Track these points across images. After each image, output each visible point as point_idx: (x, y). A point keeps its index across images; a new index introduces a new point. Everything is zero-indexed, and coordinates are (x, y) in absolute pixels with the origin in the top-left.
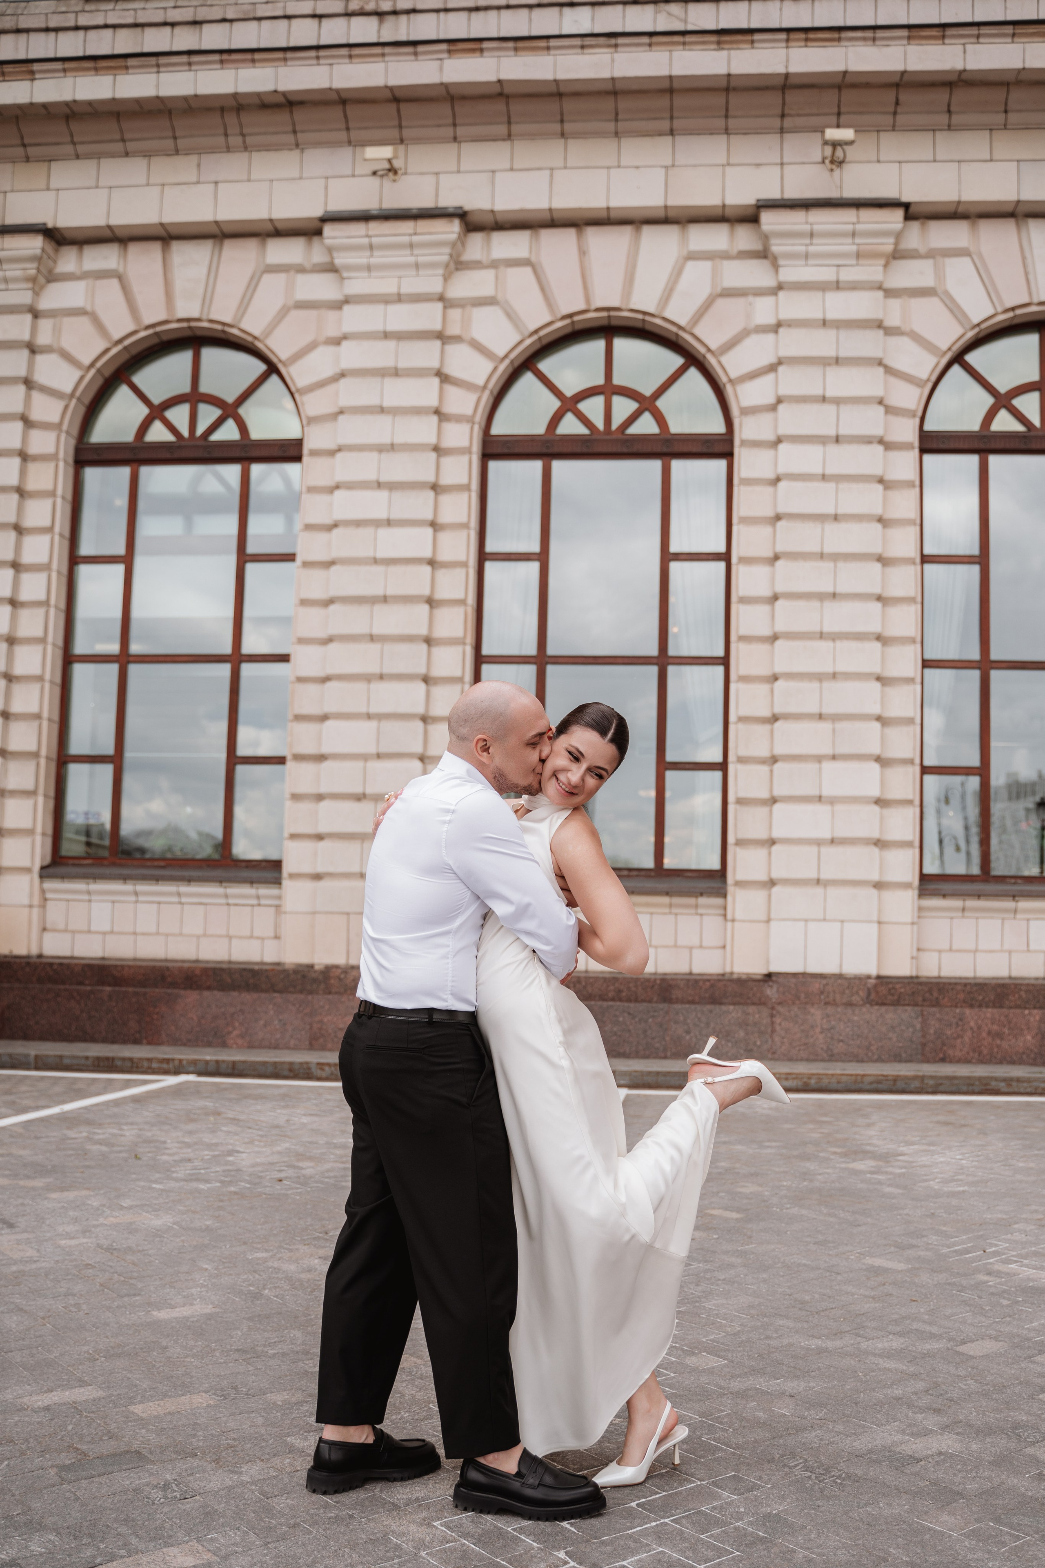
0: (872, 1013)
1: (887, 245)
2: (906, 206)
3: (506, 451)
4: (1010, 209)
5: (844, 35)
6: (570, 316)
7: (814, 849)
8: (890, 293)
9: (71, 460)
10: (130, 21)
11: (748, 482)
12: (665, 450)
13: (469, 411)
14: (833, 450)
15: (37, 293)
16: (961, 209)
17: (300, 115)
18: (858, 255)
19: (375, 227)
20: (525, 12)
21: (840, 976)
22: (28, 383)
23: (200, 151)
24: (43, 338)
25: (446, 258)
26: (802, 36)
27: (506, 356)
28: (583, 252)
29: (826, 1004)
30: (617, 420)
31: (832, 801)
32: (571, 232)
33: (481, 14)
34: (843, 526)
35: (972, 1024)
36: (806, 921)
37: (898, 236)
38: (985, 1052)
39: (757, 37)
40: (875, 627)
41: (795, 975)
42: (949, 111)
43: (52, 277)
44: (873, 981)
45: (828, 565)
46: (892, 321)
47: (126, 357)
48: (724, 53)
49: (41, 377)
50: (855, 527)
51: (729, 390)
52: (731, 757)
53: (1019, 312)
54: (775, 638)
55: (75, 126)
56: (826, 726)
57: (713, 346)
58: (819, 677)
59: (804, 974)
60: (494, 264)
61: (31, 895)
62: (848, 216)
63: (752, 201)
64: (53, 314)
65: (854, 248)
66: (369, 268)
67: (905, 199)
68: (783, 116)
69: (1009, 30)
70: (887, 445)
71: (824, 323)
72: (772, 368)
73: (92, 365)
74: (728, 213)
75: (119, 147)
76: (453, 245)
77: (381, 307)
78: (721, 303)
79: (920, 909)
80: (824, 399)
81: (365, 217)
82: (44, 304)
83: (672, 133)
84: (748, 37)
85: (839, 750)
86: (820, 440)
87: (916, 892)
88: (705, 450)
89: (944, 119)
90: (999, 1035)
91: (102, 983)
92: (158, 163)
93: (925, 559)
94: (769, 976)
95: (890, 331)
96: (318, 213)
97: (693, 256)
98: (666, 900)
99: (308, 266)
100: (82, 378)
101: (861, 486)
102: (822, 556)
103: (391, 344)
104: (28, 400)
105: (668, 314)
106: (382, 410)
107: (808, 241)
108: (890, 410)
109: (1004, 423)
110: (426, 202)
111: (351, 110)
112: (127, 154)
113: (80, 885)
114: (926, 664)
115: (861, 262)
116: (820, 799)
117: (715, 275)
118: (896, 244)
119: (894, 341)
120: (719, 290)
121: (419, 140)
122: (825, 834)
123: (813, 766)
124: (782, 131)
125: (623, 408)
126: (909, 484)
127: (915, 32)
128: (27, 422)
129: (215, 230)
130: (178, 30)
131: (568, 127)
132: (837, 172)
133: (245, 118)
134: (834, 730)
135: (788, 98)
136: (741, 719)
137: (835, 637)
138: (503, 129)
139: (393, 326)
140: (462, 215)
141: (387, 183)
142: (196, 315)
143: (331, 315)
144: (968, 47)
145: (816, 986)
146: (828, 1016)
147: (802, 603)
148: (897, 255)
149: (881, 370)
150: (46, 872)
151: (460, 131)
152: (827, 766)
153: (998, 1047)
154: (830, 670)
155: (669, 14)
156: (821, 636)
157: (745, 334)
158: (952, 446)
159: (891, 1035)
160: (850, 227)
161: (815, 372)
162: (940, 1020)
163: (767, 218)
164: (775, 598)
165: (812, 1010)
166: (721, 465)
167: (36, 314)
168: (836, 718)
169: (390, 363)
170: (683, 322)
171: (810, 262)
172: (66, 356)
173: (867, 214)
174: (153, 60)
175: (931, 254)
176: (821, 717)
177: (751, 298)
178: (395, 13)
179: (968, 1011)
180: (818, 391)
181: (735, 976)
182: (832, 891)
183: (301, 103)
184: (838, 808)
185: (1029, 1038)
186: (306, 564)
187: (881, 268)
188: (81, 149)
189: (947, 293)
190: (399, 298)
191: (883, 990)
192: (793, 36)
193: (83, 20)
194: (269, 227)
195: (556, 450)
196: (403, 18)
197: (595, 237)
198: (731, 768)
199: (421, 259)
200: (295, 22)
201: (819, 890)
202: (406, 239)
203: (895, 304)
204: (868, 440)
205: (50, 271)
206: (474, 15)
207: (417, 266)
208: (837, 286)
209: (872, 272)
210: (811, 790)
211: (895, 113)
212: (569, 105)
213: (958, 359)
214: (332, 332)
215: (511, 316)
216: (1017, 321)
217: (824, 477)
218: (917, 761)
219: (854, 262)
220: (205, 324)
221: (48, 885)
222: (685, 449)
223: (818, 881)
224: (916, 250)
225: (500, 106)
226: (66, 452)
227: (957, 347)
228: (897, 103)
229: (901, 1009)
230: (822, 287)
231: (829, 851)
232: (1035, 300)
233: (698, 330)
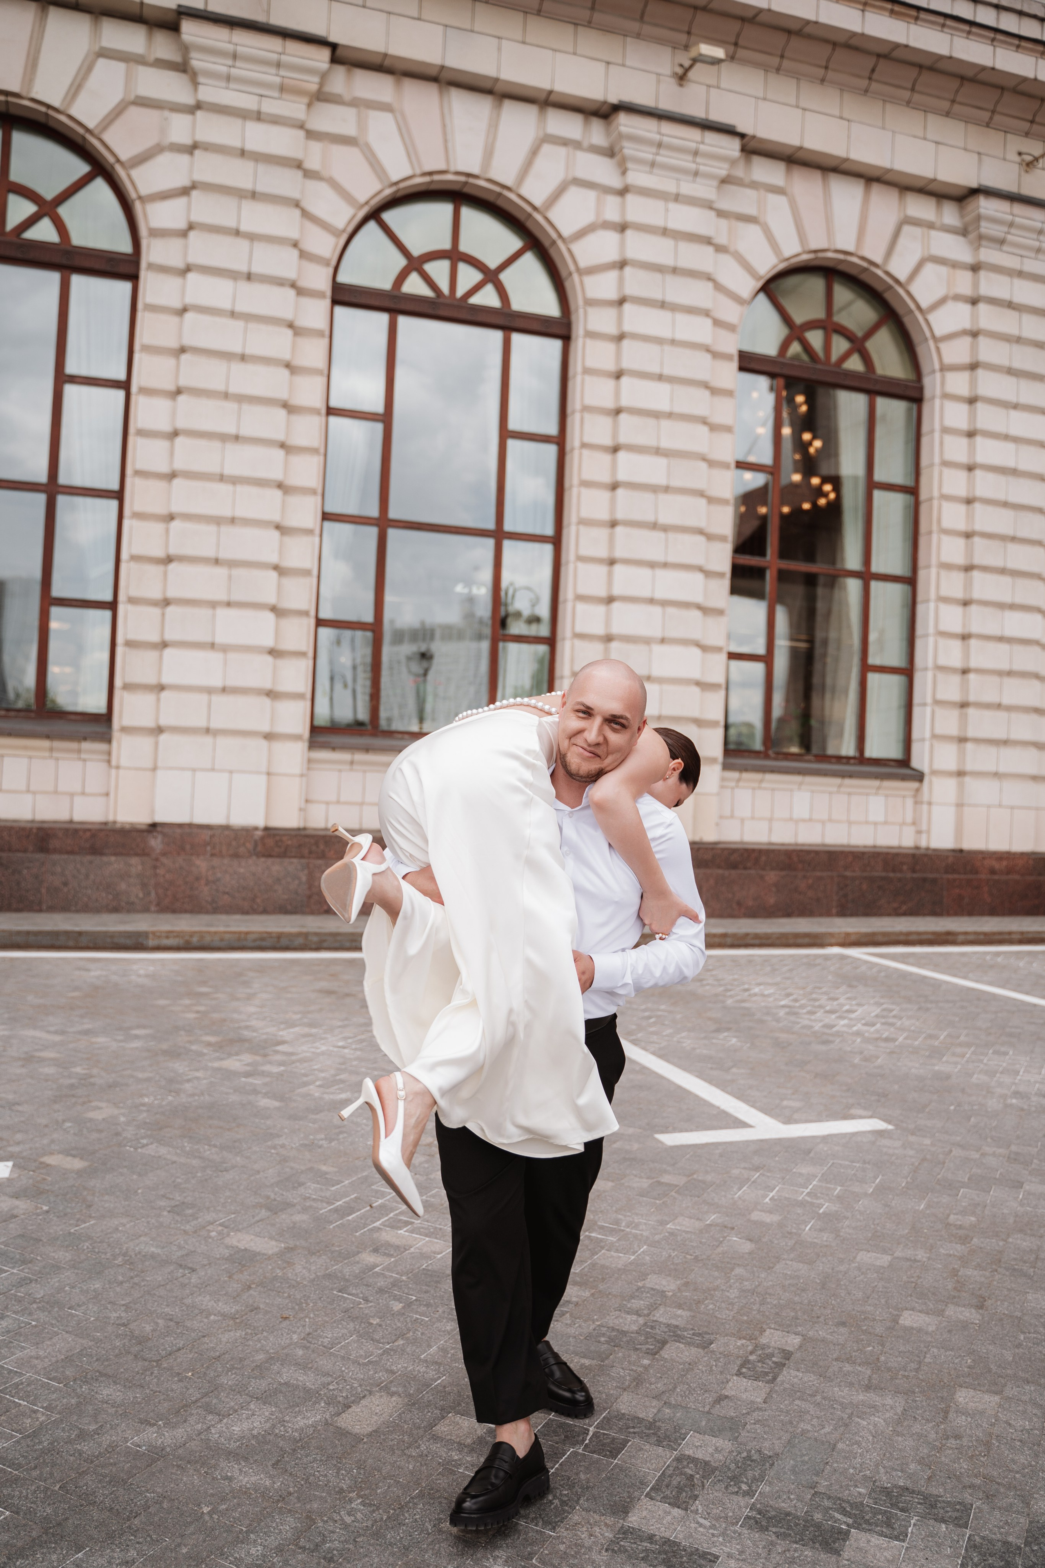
0: (258, 865)
1: (312, 83)
2: (334, 47)
4: (434, 72)
7: (204, 697)
8: (312, 135)
11: (153, 308)
12: (64, 261)
14: (244, 286)
16: (387, 63)
18: (282, 89)
21: (227, 828)
29: (212, 855)
31: (225, 649)
34: (250, 367)
36: (194, 770)
37: (324, 77)
40: (277, 474)
41: (180, 826)
44: (259, 833)
45: (232, 406)
46: (313, 163)
51: (138, 207)
52: (122, 597)
53: (436, 178)
54: (173, 475)
56: (222, 571)
57: (124, 156)
58: (218, 521)
59: (190, 825)
62: (274, 44)
63: (173, 6)
65: (278, 80)
67: (333, 39)
70: (301, 292)
71: (243, 153)
72: (185, 192)
74: (146, 13)
78: (133, 111)
79: (310, 761)
80: (237, 233)
85: (235, 597)
86: (232, 275)
87: (306, 744)
88: (108, 268)
93: (331, 411)
94: (154, 826)
95: (309, 174)
97: (105, 53)
98: (46, 743)
101: (271, 328)
102: (226, 396)
105: (74, 112)
107: (230, 62)
108: (304, 255)
109: (414, 286)
114: (326, 517)
115: (284, 96)
116: (212, 646)
117: (130, 79)
118: (321, 84)
119: (312, 185)
120: (132, 97)
122: (218, 683)
123: (205, 612)
125: (19, 208)
126: (319, 333)
134: (230, 577)
136: (134, 558)
137: (235, 481)
145: (202, 837)
146: (213, 868)
147: (203, 443)
148: (320, 97)
149: (297, 213)
152: (221, 612)
154: (229, 514)
156: (222, 478)
157: (160, 149)
158: (363, 301)
159: (276, 887)
160: (275, 56)
161: (231, 203)
163: (190, 29)
164: (175, 434)
165: (198, 862)
166: (125, 287)
168: (232, 564)
170: (91, 125)
171: (232, 86)
173: (293, 46)
175: (355, 103)
176: (217, 562)
177: (166, 113)
180: (231, 223)
181: (118, 826)
182: (222, 741)
184: (232, 656)
187: (303, 107)
189: (367, 145)
191: (270, 842)
198: (121, 608)
201: (208, 740)
203: (316, 147)
204: (280, 282)
208: (258, 117)
209: (295, 109)
210: (201, 636)
213: (375, 215)
216: (433, 187)
217: (233, 314)
218: (313, 613)
219: (276, 94)
222: (87, 264)
223: (208, 731)
224: (340, 96)
227: (375, 202)
229: (287, 861)
230: (243, 114)
231: (218, 700)
232: (452, 169)
233: (107, 137)
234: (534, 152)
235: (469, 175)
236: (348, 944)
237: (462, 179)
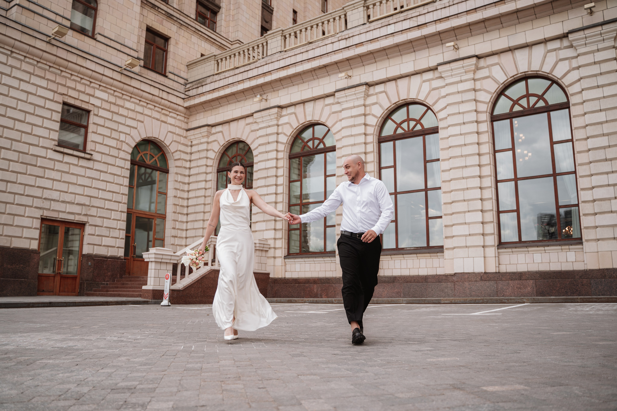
0: (482, 283)
1: (473, 67)
2: (477, 56)
3: (384, 140)
5: (449, 18)
6: (395, 103)
7: (465, 237)
8: (476, 80)
9: (288, 158)
10: (294, 54)
11: (442, 139)
12: (423, 133)
13: (372, 132)
14: (463, 126)
15: (278, 121)
16: (494, 52)
17: (328, 68)
18: (466, 72)
19: (346, 91)
20: (379, 29)
21: (474, 273)
22: (277, 142)
23: (308, 81)
24: (280, 131)
25: (363, 95)
26: (439, 21)
27: (381, 116)
28: (397, 86)
29: (469, 281)
30: (411, 127)
31: (469, 224)
32: (394, 82)
33: (369, 33)
34: (467, 147)
35: (512, 285)
36: (463, 258)
37: (476, 64)
38: (516, 293)
39: (427, 24)
40: (478, 174)
41: (461, 273)
42: (486, 28)
43: (281, 116)
44: (483, 274)
45: (464, 158)
46: (477, 88)
47: (298, 132)
48: (420, 31)
49: (280, 140)
50: (470, 147)
51: (437, 114)
53: (516, 76)
54: (451, 180)
55: (282, 82)
56: (466, 203)
57: (431, 104)
58: (463, 190)
59: (464, 273)
60: (376, 94)
61: (282, 263)
62: (461, 62)
63: (436, 64)
64: (282, 125)
65: (464, 70)
66: (346, 101)
67: (476, 54)
68: (441, 40)
69: (494, 4)
70: (478, 122)
71: (458, 92)
72: (446, 107)
73: (290, 135)
74: (432, 68)
75: (292, 84)
76: (365, 91)
77: (350, 110)
78: (433, 92)
79: (498, 253)
80: (459, 113)
81: (344, 89)
82: (280, 123)
83: (414, 51)
84: (425, 25)
86: (460, 124)
87: (496, 248)
88: (433, 132)
89: (485, 30)
90: (520, 288)
91: (296, 284)
92: (300, 86)
93: (495, 152)
94: (455, 274)
95: (477, 91)
96: (334, 90)
97: (424, 81)
98: (429, 255)
99: (334, 103)
100: (288, 139)
101: (471, 135)
102: (462, 156)
103: (353, 119)
104: (277, 146)
105: (419, 98)
106: (352, 136)
107: (451, 72)
108: (478, 112)
109: (516, 109)
110: (358, 82)
111: (338, 65)
112: (294, 85)
113: (292, 260)
114: (497, 182)
115: (467, 74)
116: (465, 223)
117: (430, 85)
118: (476, 66)
119: (479, 93)
120: (431, 89)
121: (355, 68)
122: (467, 233)
123: (463, 215)
124: (442, 44)
125: (412, 124)
126: (488, 131)
127: (468, 12)
128: (277, 151)
129: (313, 99)
130: (303, 54)
131: (389, 56)
132: (458, 51)
133: (316, 72)
134: (468, 204)
135: (441, 36)
136: (444, 204)
137: (467, 178)
138: (374, 61)
139: (353, 114)
140: (367, 84)
141: (349, 79)
142: (311, 119)
143: (340, 114)
144: (483, 12)
145: (466, 276)
146: (470, 284)
147: (457, 170)
148: (478, 68)
149: (474, 102)
150: (285, 257)
151: (364, 63)
152: (467, 214)
153: (520, 291)
154: (466, 187)
155: (413, 20)
156: (463, 178)
157: (439, 99)
158: (501, 118)
159: (488, 289)
160: (462, 65)
161: (456, 106)
162: (502, 284)
163: (440, 68)
164: (450, 169)
165: (465, 283)
166: (436, 135)
167: (278, 126)
168: (469, 200)
169: (352, 124)
170: (423, 99)
171: (453, 77)
172: (285, 134)
173: (465, 61)
174: (294, 65)
175: (488, 67)
176: (464, 200)
177: (440, 89)
178: (349, 37)
179: (510, 281)
180: (457, 111)
182: (470, 249)
183: (328, 66)
184: (471, 225)
185: (529, 288)
186: (338, 176)
187: (473, 74)
188: (284, 86)
189: (493, 76)
190: (354, 107)
191: (485, 276)
192: (436, 22)
193: (284, 57)
194: (325, 96)
195: (396, 138)
196: (351, 38)
197: (399, 82)
199: (358, 97)
200: (328, 45)
201: (467, 249)
202: (354, 93)
203: (478, 83)
204: (472, 122)
205: (281, 115)
206: (367, 33)
207: (357, 98)
208: (461, 81)
209: (470, 76)
210: (462, 221)
211: (471, 32)
212: (387, 51)
213: (502, 93)
214: (340, 118)
215: (381, 106)
216: (515, 80)
217: (461, 134)
219: (465, 74)
220: (313, 121)
221: (286, 260)
222: (428, 132)
223: (466, 247)
224: (483, 67)
225: (371, 56)
226: (286, 157)
227: (501, 90)
228: (471, 30)
229: (490, 282)
230: (457, 83)
231: (469, 238)
232: (519, 73)
233: (427, 101)
234: (545, 57)
235: (525, 72)
236: (495, 302)
237: (524, 74)
